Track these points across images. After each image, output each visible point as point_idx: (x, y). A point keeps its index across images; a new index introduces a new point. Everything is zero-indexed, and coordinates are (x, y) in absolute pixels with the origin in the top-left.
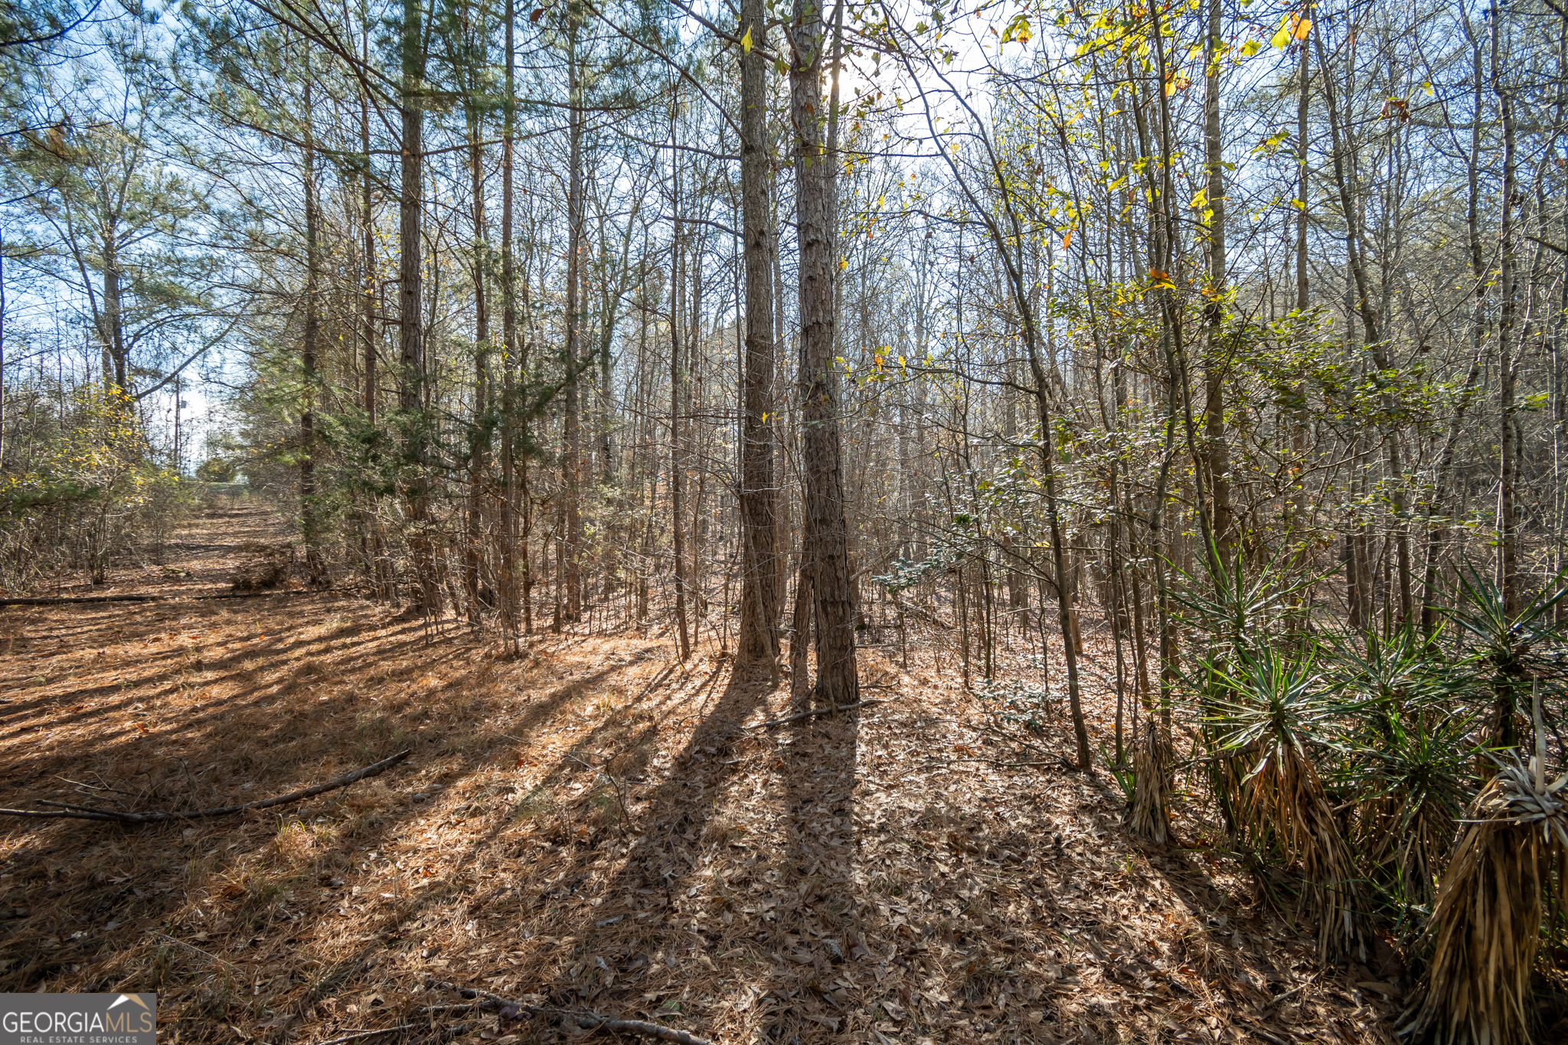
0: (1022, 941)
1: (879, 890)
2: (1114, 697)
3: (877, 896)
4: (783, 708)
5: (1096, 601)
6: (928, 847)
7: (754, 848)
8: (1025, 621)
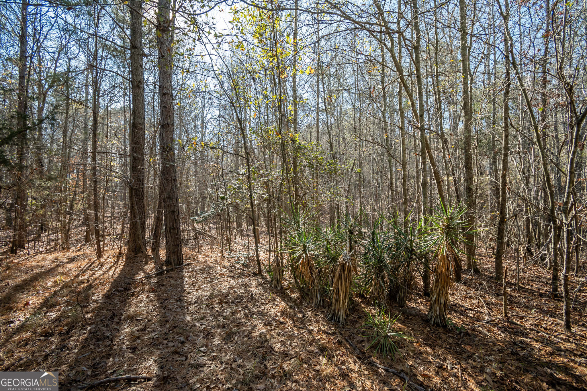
0: (242, 322)
1: (196, 320)
2: (268, 253)
3: (195, 322)
4: (152, 270)
5: (264, 226)
6: (212, 304)
7: (146, 318)
8: (242, 234)
